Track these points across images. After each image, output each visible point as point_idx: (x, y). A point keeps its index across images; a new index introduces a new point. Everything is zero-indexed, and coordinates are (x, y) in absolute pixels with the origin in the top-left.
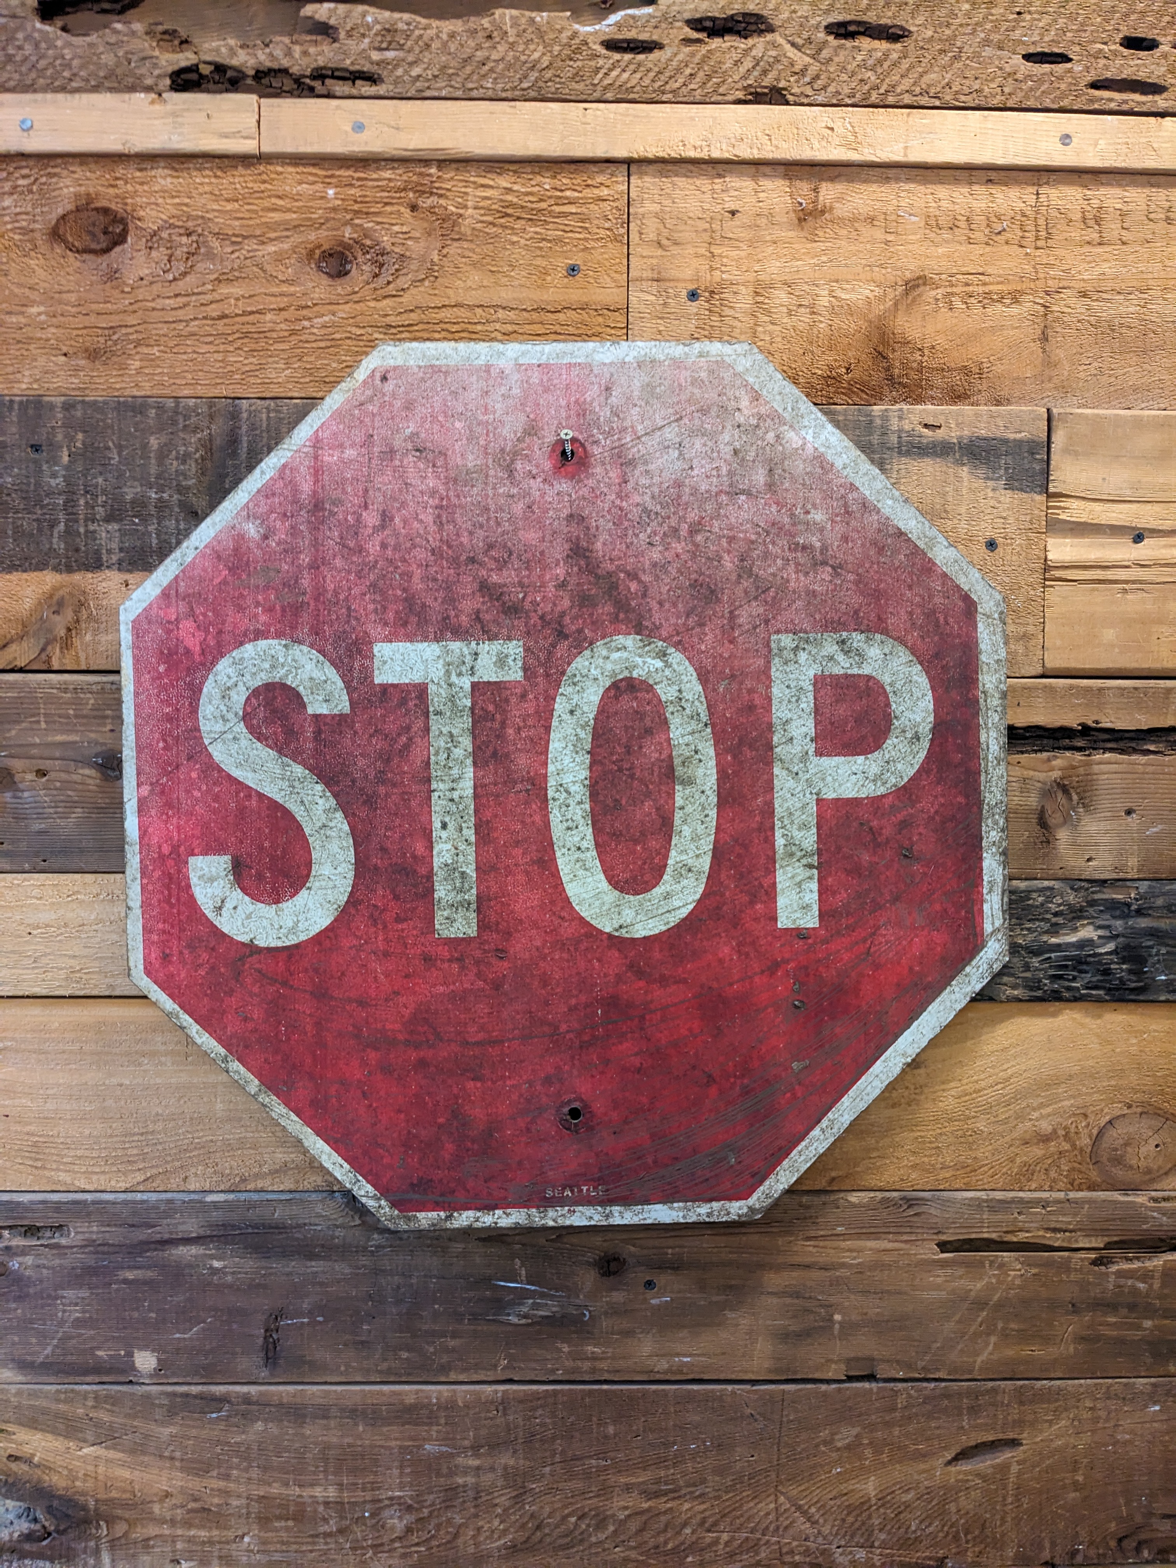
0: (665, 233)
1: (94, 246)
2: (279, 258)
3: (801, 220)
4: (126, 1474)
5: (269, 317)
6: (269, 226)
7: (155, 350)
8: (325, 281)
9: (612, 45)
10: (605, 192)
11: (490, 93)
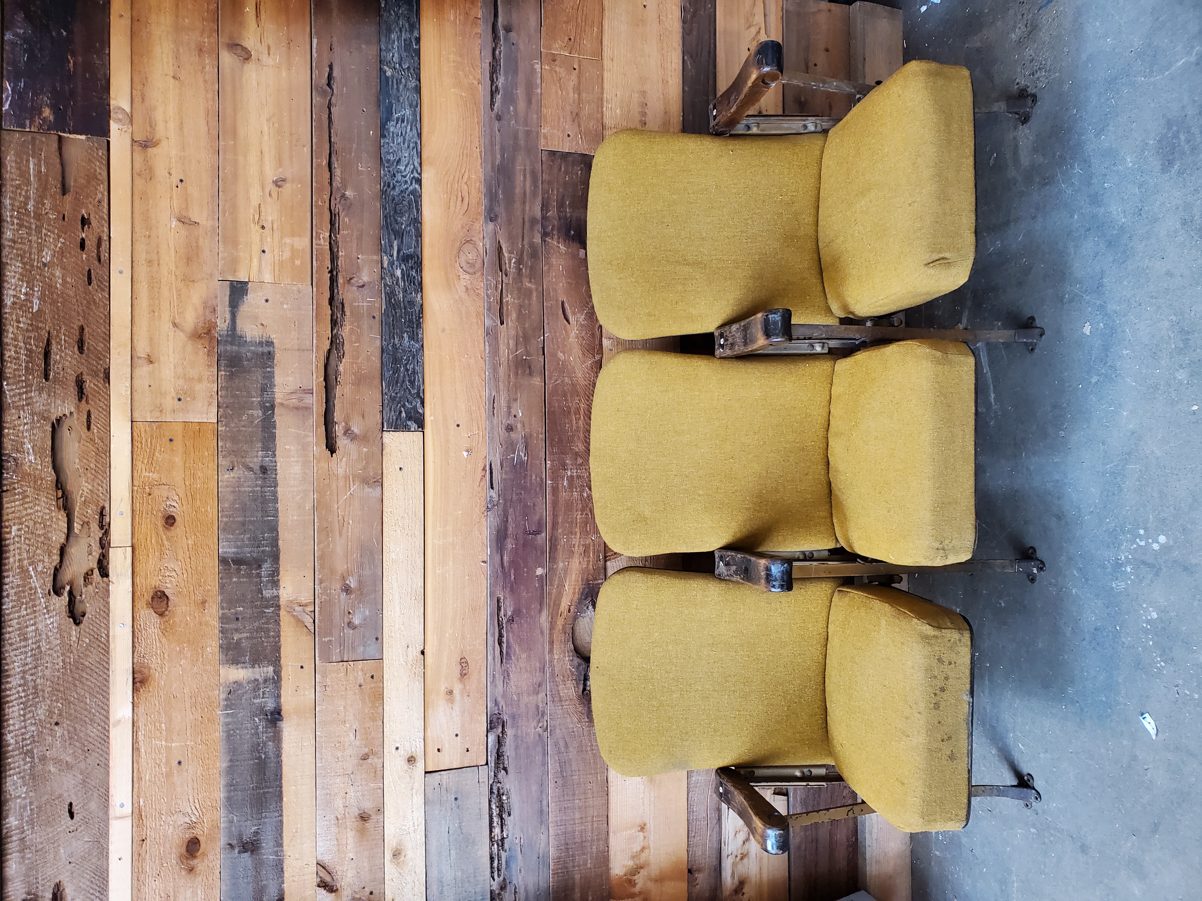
0: (157, 409)
1: (165, 602)
2: (168, 539)
3: (151, 362)
4: (574, 575)
5: (189, 542)
6: (157, 542)
7: (202, 580)
8: (176, 524)
9: (89, 428)
10: (143, 430)
11: (108, 469)
